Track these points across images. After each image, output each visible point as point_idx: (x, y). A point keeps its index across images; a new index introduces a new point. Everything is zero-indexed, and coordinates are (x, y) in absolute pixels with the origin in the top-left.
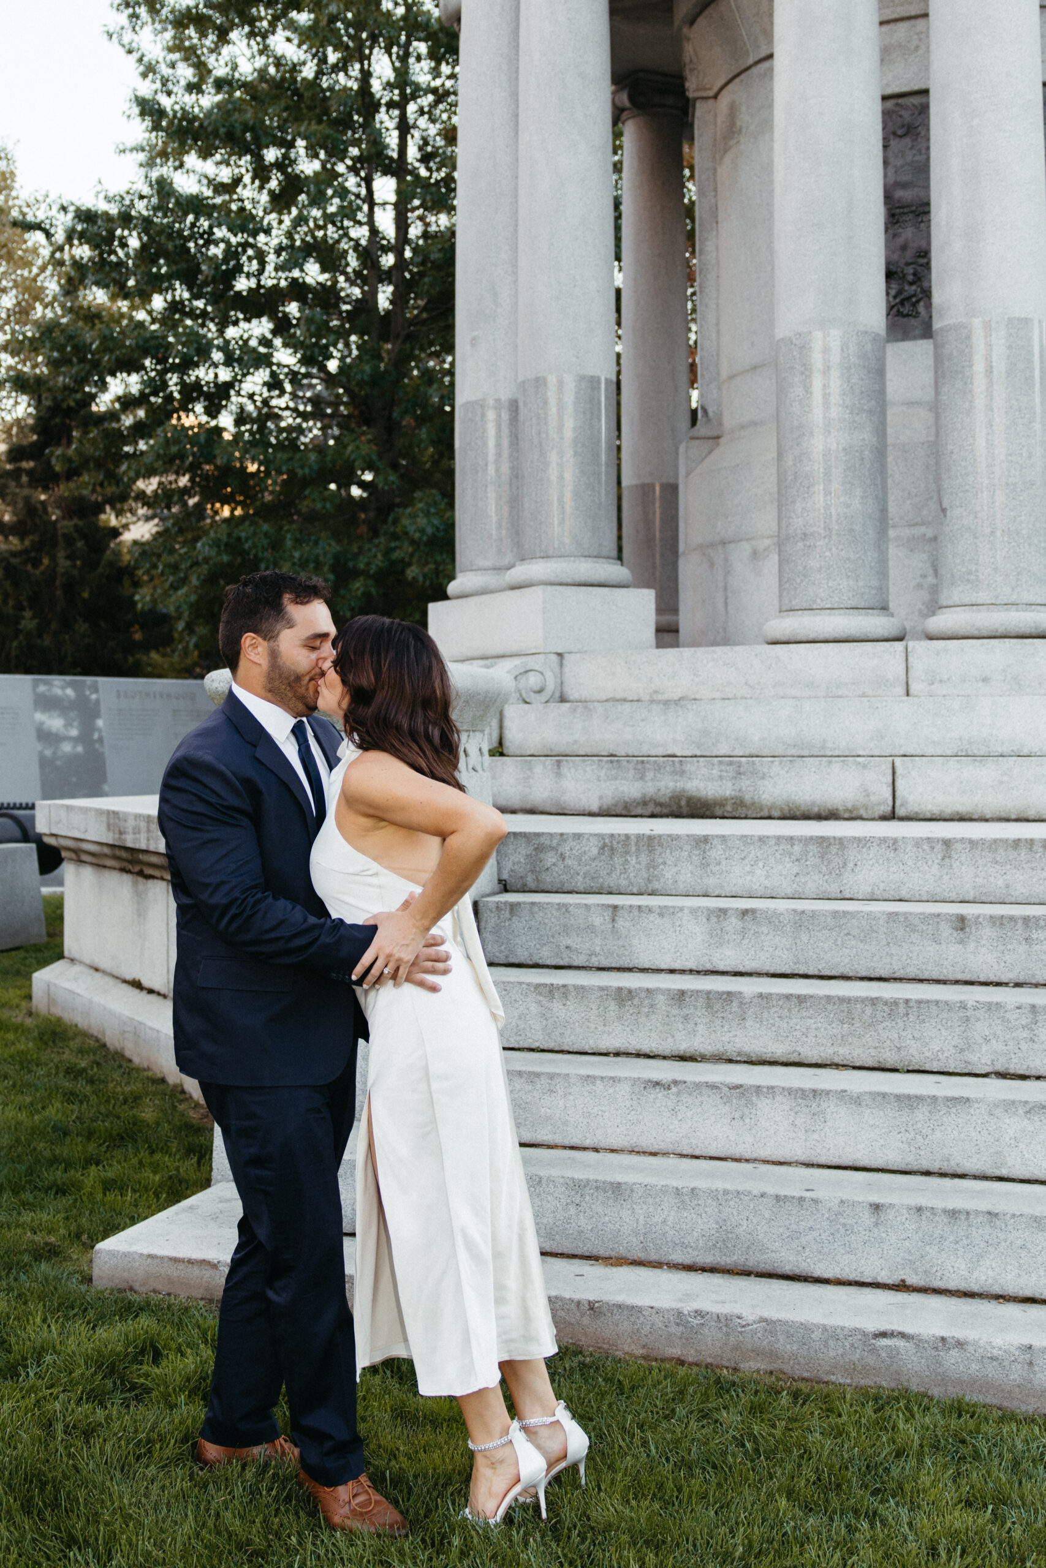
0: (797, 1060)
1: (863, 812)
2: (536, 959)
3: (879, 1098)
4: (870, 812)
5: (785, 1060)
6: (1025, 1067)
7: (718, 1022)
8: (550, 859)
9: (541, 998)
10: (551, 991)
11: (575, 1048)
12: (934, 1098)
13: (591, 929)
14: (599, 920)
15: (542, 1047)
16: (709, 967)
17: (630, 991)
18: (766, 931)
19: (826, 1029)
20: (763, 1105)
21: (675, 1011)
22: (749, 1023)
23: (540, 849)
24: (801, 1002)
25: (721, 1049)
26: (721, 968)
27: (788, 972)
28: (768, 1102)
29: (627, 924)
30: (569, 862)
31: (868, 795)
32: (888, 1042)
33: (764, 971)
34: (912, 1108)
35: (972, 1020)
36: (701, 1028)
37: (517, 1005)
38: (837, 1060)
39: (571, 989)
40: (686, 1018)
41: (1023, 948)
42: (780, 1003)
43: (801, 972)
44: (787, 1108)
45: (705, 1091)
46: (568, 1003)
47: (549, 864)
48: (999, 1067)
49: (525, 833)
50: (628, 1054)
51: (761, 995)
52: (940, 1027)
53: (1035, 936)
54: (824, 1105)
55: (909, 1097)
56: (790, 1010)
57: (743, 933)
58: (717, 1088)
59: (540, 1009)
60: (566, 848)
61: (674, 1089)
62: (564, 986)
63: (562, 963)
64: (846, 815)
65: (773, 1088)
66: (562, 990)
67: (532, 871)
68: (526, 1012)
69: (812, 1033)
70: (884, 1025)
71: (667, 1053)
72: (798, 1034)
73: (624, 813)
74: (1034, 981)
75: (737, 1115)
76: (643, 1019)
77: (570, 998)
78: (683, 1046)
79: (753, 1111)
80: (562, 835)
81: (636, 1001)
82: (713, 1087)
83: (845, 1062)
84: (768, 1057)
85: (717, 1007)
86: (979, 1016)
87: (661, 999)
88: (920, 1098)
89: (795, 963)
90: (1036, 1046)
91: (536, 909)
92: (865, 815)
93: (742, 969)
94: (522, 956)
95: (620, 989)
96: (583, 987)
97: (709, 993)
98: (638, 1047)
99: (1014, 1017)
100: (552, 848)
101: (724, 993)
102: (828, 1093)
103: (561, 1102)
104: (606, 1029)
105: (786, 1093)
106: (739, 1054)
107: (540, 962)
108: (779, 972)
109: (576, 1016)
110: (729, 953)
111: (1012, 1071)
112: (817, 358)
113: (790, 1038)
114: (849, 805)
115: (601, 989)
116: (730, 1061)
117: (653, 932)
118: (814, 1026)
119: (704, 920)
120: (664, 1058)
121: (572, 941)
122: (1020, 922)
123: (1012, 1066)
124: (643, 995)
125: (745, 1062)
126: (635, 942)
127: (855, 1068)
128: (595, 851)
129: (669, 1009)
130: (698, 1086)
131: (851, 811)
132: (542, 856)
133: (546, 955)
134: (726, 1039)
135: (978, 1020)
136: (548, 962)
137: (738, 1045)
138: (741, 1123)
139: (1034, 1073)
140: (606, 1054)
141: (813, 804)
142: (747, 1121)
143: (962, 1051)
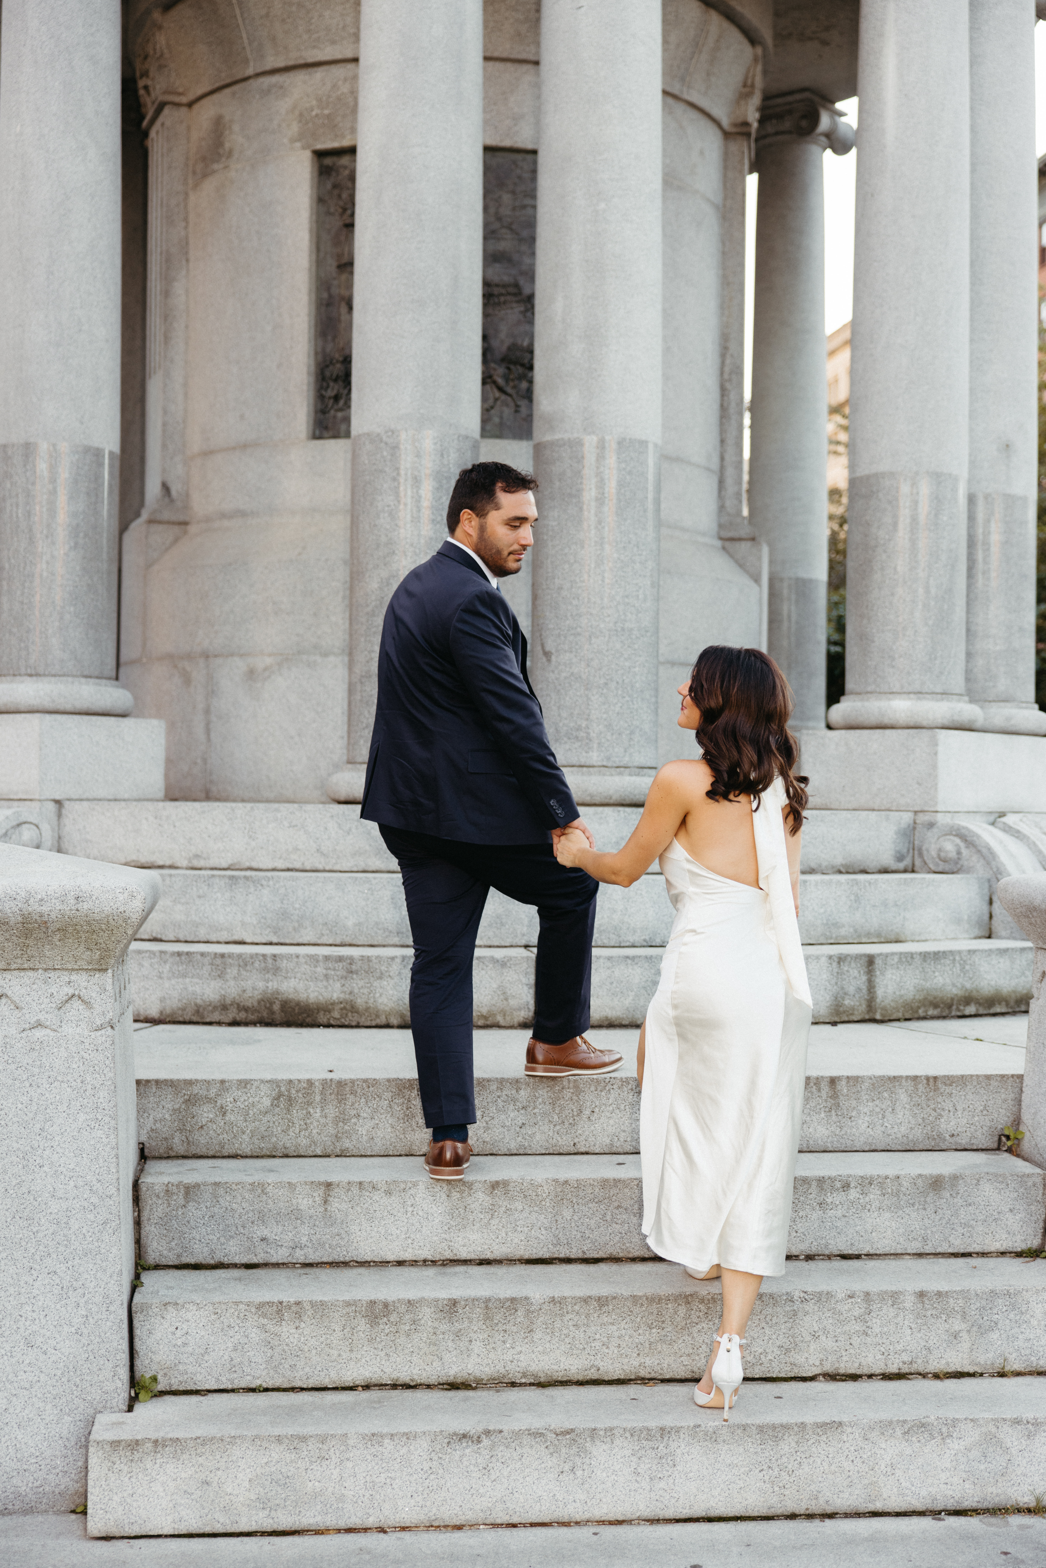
0: (595, 1376)
1: (500, 1019)
2: (219, 1257)
3: (739, 1431)
4: (508, 1018)
5: (581, 1378)
6: (856, 1365)
7: (498, 1337)
8: (205, 1113)
9: (265, 1321)
10: (279, 1312)
11: (311, 1384)
12: (803, 1426)
13: (295, 1214)
14: (306, 1202)
15: (265, 1385)
16: (448, 1255)
17: (386, 1305)
18: (520, 1208)
19: (631, 1337)
20: (599, 1451)
21: (444, 1327)
22: (538, 1335)
23: (191, 1101)
24: (601, 1306)
25: (502, 1371)
26: (464, 1255)
27: (547, 1255)
28: (604, 1447)
29: (344, 1206)
30: (230, 1117)
31: (506, 999)
33: (518, 1257)
34: (776, 1439)
35: (800, 1314)
36: (477, 1347)
37: (231, 1333)
38: (643, 1373)
39: (307, 1306)
40: (458, 1334)
41: (816, 1214)
42: (577, 1308)
43: (562, 1256)
44: (628, 1452)
45: (526, 1440)
46: (303, 1325)
47: (204, 1121)
48: (828, 1368)
49: (171, 1081)
50: (381, 1386)
51: (553, 1300)
52: (764, 1324)
53: (829, 1200)
54: (673, 1445)
55: (774, 1427)
56: (588, 1316)
57: (492, 1210)
58: (542, 1435)
59: (263, 1336)
60: (227, 1100)
61: (486, 1442)
62: (298, 1303)
63: (255, 1260)
66: (294, 1308)
67: (181, 1130)
68: (244, 1340)
69: (615, 1342)
70: (699, 1327)
71: (433, 1380)
72: (597, 1344)
74: (827, 1252)
75: (567, 1467)
76: (402, 1340)
77: (305, 1318)
78: (454, 1370)
79: (587, 1461)
80: (223, 1082)
81: (394, 1317)
82: (537, 1434)
83: (653, 1375)
84: (560, 1376)
85: (498, 1317)
86: (807, 1308)
87: (426, 1314)
88: (786, 1427)
89: (555, 1245)
90: (869, 1340)
92: (502, 1023)
94: (200, 1255)
95: (373, 1303)
96: (322, 1303)
97: (488, 1300)
98: (395, 1375)
100: (209, 1100)
101: (507, 1300)
104: (353, 1356)
105: (628, 1435)
106: (524, 1375)
107: (226, 1260)
109: (313, 1342)
110: (473, 1237)
111: (842, 1371)
113: (588, 1350)
115: (348, 1304)
116: (513, 1384)
117: (378, 1214)
118: (616, 1334)
119: (444, 1196)
120: (429, 1386)
121: (270, 1231)
122: (814, 1184)
123: (842, 1365)
124: (403, 1309)
125: (531, 1384)
126: (354, 1228)
127: (664, 1381)
128: (267, 1102)
129: (436, 1324)
130: (517, 1435)
132: (194, 1110)
133: (235, 1252)
134: (508, 1357)
135: (806, 1313)
137: (523, 1364)
138: (572, 1476)
139: (866, 1371)
140: (351, 1388)
142: (579, 1473)
143: (788, 1350)
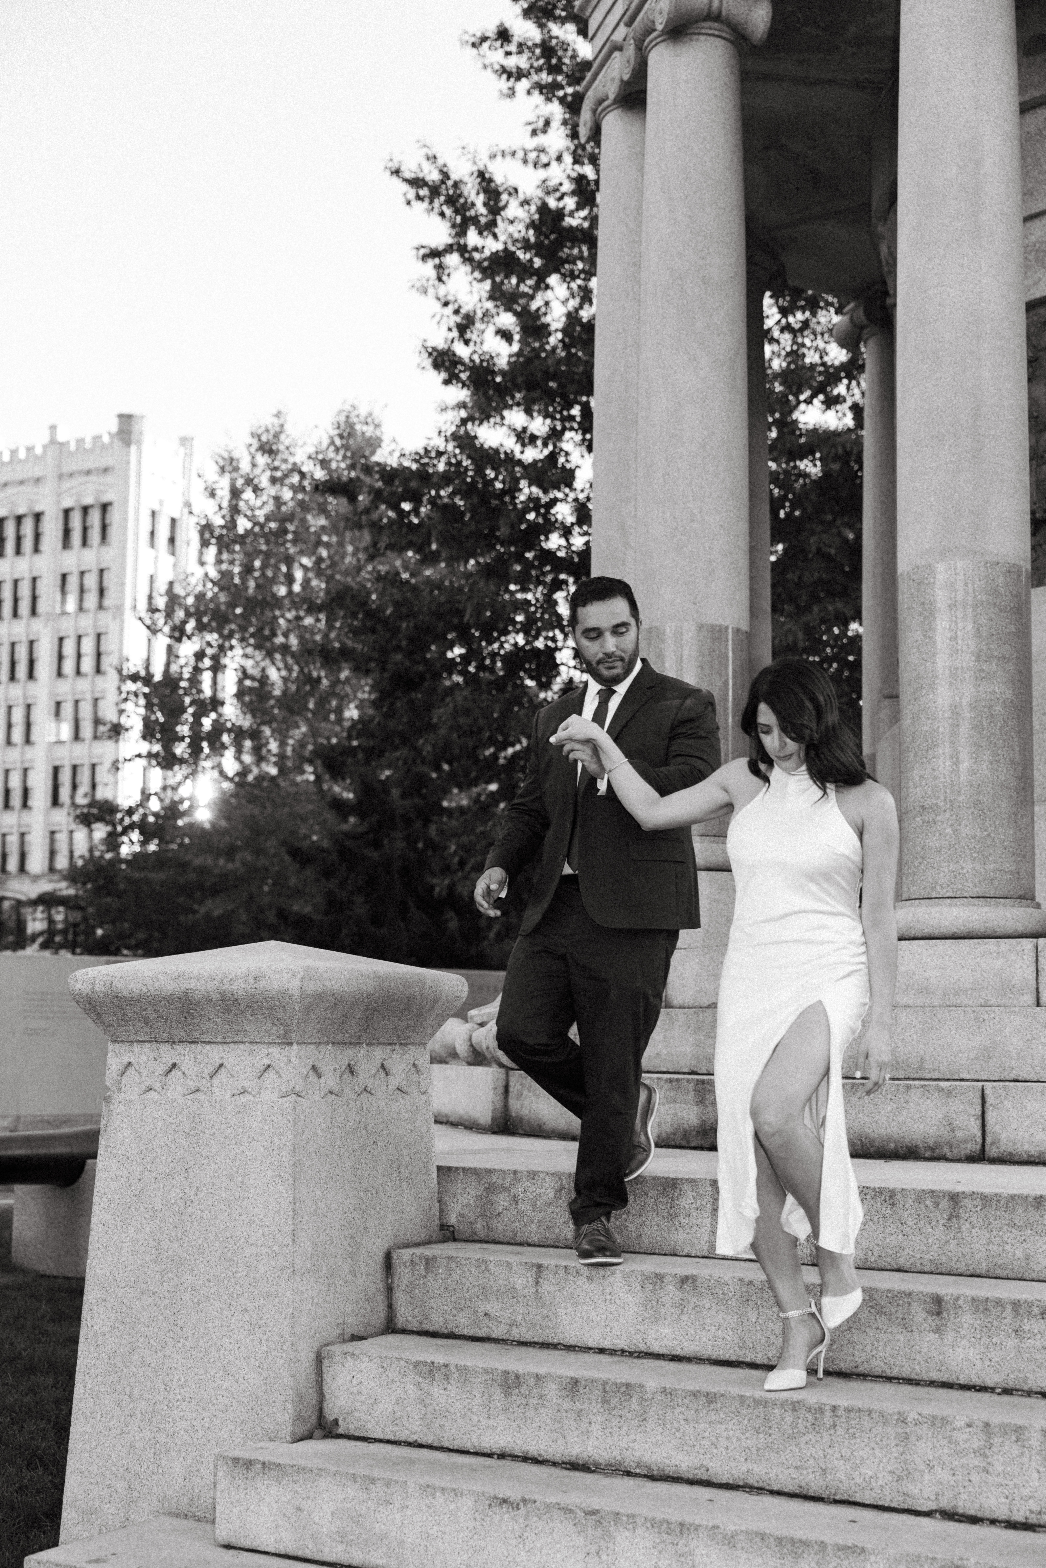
0: (705, 1477)
1: (946, 1150)
2: (451, 1328)
3: (758, 1540)
4: (955, 1151)
5: (691, 1476)
6: (977, 1506)
7: (615, 1422)
8: (502, 1201)
9: (421, 1380)
10: (431, 1371)
11: (456, 1445)
12: (823, 1545)
13: (512, 1293)
14: (522, 1281)
15: (420, 1441)
16: (642, 1347)
17: (517, 1377)
18: (707, 1306)
19: (739, 1439)
20: (623, 1538)
21: (566, 1405)
22: (650, 1425)
23: (491, 1189)
24: (710, 1402)
25: (619, 1458)
27: (733, 1358)
28: (627, 1534)
29: (552, 1289)
30: (521, 1206)
31: (953, 1130)
32: (811, 1461)
35: (913, 1438)
36: (596, 1429)
37: (394, 1387)
38: (751, 1481)
39: (453, 1369)
40: (579, 1414)
41: (1012, 1343)
42: (686, 1401)
43: (748, 1360)
44: (649, 1544)
45: (556, 1514)
46: (450, 1387)
47: (500, 1209)
48: (945, 1503)
49: (475, 1169)
50: (514, 1457)
51: (664, 1391)
52: (872, 1445)
53: (1026, 1327)
54: (693, 1544)
55: (792, 1541)
56: (697, 1411)
57: (681, 1306)
58: (571, 1511)
59: (419, 1393)
60: (519, 1189)
62: (446, 1366)
63: (480, 1334)
64: (927, 1154)
65: (633, 1516)
66: (443, 1370)
67: (482, 1215)
68: (403, 1396)
69: (723, 1442)
70: (806, 1438)
71: (558, 1458)
72: (706, 1443)
73: (683, 1143)
74: (1026, 1388)
75: (593, 1549)
76: (531, 1413)
77: (452, 1381)
78: (576, 1450)
79: (611, 1545)
80: (515, 1172)
81: (524, 1390)
82: (567, 1510)
83: (761, 1484)
84: (670, 1471)
85: (614, 1401)
86: (919, 1432)
87: (552, 1390)
88: (805, 1544)
89: (740, 1348)
90: (990, 1479)
91: (453, 1265)
92: (949, 1155)
93: (679, 1352)
94: (436, 1323)
95: (506, 1373)
96: (466, 1368)
97: (605, 1383)
98: (525, 1448)
99: (965, 1436)
100: (507, 1190)
101: (623, 1384)
102: (697, 1527)
103: (398, 1517)
104: (491, 1422)
105: (649, 1525)
106: (639, 1465)
107: (457, 1331)
108: (722, 1358)
109: (458, 1404)
110: (666, 1331)
111: (961, 1511)
112: (941, 597)
113: (697, 1447)
114: (931, 1142)
115: (486, 1372)
117: (581, 1300)
118: (725, 1434)
119: (639, 1288)
120: (554, 1464)
121: (493, 1307)
122: (1009, 1308)
123: (961, 1503)
124: (532, 1382)
125: (645, 1476)
126: (561, 1311)
128: (551, 1194)
129: (560, 1401)
130: (548, 1507)
131: (932, 1149)
132: (494, 1198)
133: (463, 1324)
134: (623, 1444)
135: (919, 1438)
136: (466, 1332)
137: (637, 1454)
138: (597, 1559)
139: (987, 1515)
140: (489, 1455)
141: (889, 1139)
142: (604, 1557)
143: (899, 1479)
